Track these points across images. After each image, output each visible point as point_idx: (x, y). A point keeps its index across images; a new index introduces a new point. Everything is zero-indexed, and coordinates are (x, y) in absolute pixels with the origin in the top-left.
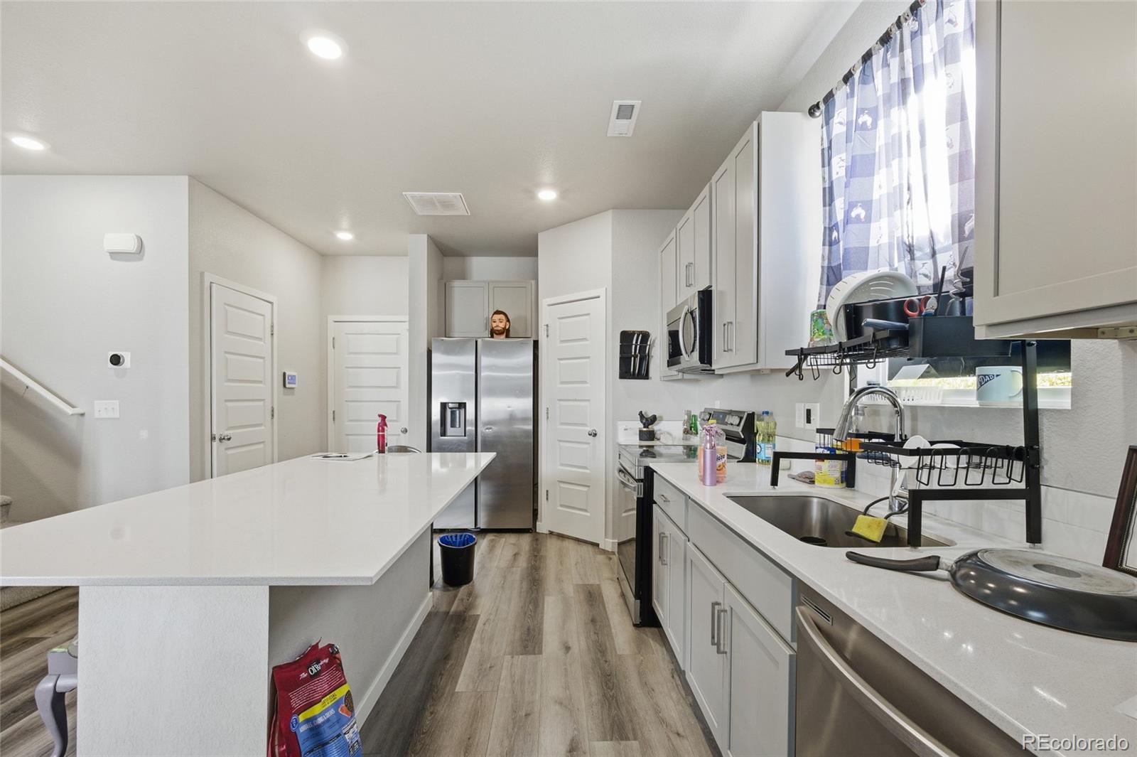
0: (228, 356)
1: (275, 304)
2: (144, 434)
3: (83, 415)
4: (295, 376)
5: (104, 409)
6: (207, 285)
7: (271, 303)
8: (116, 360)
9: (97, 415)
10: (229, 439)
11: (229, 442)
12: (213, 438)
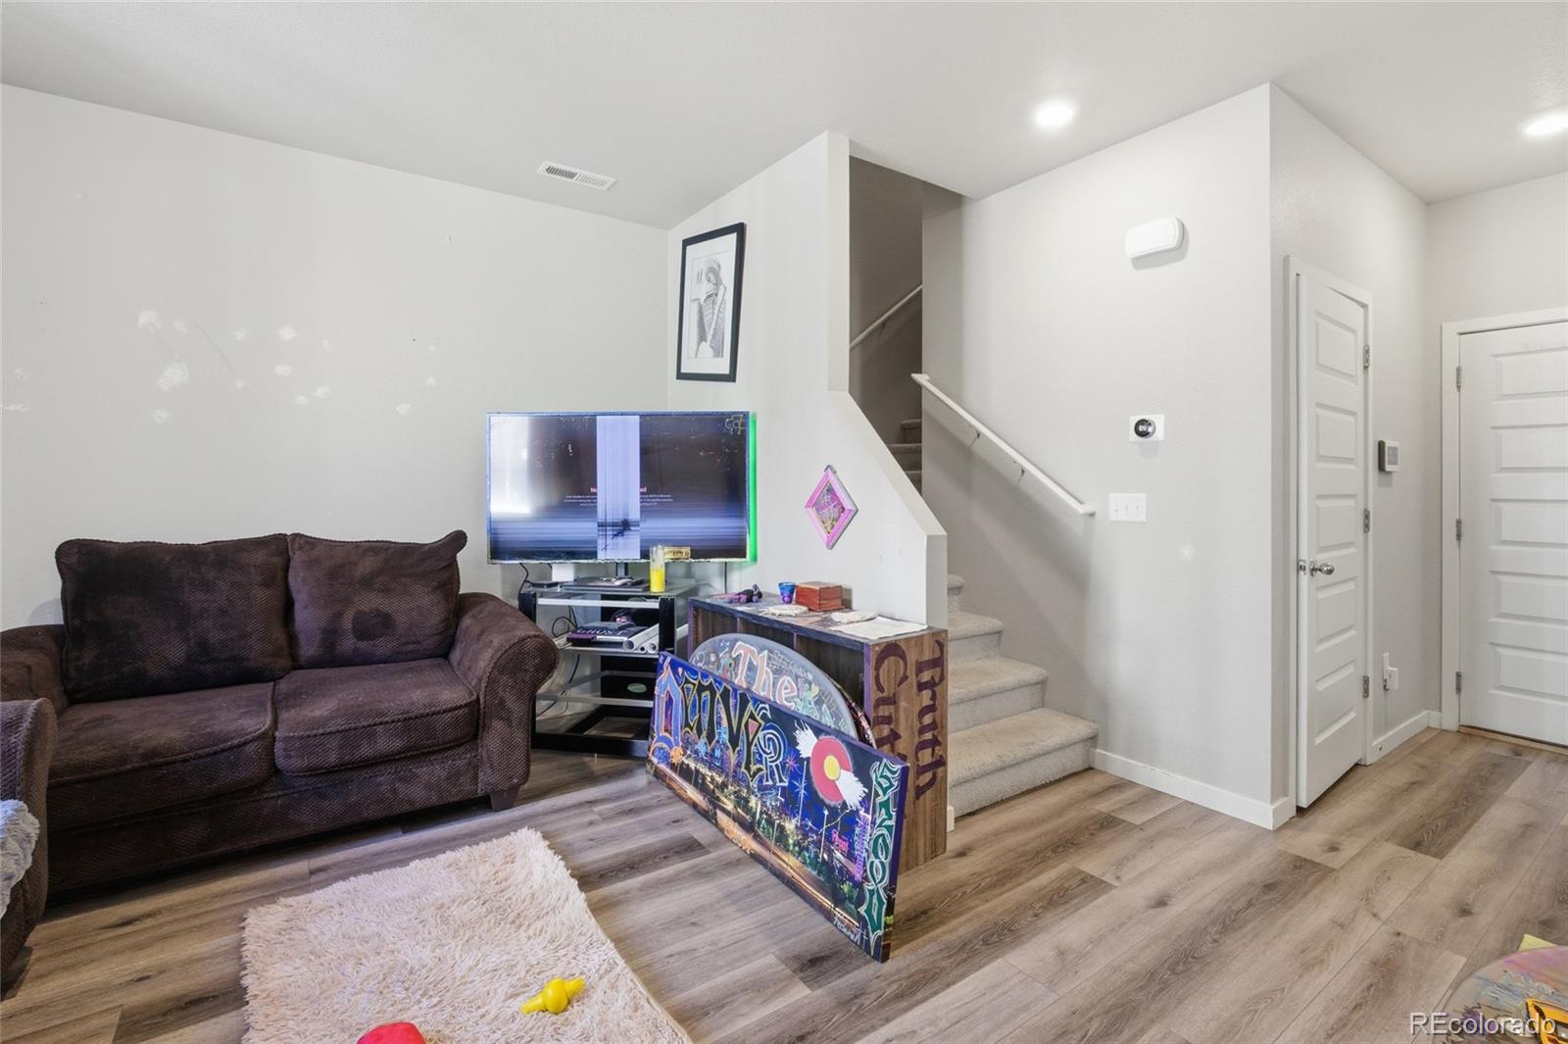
0: (1320, 411)
1: (1370, 309)
2: (1187, 552)
3: (1092, 515)
4: (1396, 449)
5: (1124, 507)
6: (1292, 278)
7: (1364, 306)
8: (1142, 429)
9: (1113, 516)
10: (1330, 572)
11: (1330, 576)
12: (1300, 568)
